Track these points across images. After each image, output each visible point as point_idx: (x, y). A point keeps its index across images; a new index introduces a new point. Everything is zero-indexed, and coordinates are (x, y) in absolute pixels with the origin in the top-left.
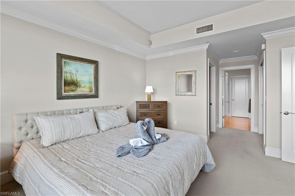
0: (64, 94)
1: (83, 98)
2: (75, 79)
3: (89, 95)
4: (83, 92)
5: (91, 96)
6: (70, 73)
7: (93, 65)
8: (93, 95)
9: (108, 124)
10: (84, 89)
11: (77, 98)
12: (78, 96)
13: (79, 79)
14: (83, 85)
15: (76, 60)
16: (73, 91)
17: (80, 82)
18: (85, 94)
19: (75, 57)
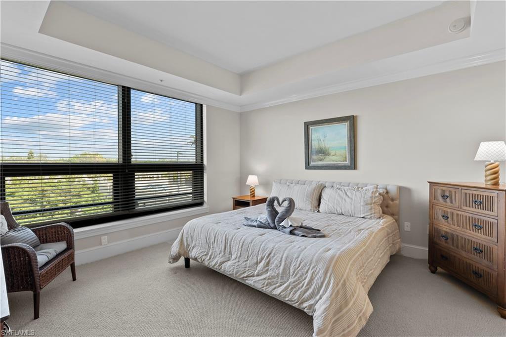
0: (312, 164)
1: (332, 169)
2: (323, 146)
3: (340, 165)
4: (333, 161)
5: (343, 166)
6: (318, 140)
7: (346, 123)
8: (347, 165)
9: (328, 205)
10: (334, 158)
11: (325, 169)
12: (326, 166)
13: (327, 146)
14: (332, 153)
15: (323, 123)
16: (321, 160)
17: (329, 149)
18: (335, 164)
19: (322, 120)
